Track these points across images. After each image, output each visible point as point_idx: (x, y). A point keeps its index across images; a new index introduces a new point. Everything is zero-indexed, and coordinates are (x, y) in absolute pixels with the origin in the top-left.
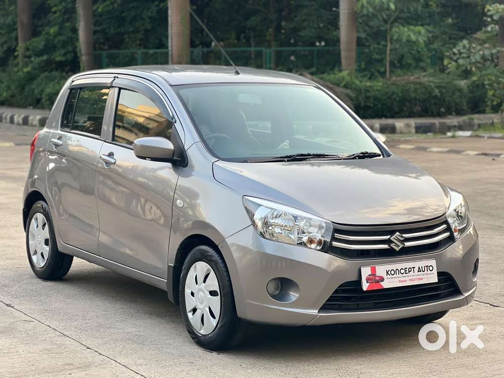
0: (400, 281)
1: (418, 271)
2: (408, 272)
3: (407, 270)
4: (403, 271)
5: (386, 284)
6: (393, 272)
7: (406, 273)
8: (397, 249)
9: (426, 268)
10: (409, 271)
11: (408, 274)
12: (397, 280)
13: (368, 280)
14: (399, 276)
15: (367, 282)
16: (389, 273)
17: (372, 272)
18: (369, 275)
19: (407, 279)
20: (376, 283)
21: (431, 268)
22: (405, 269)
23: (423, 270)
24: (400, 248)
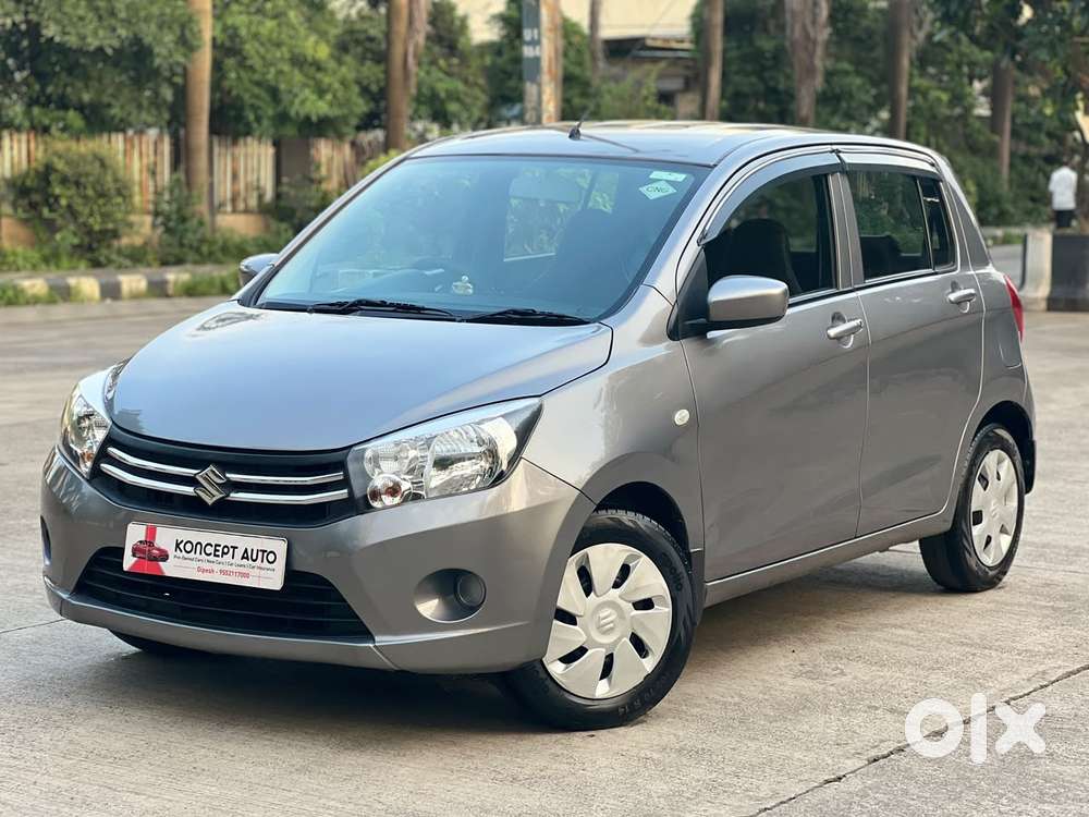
0: (199, 569)
1: (243, 558)
2: (220, 553)
3: (220, 549)
4: (210, 550)
5: (170, 569)
6: (189, 547)
7: (215, 555)
8: (210, 501)
9: (260, 554)
10: (223, 553)
11: (219, 559)
12: (195, 564)
13: (135, 551)
14: (200, 557)
15: (134, 555)
16: (181, 546)
17: (146, 537)
18: (141, 542)
19: (217, 568)
20: (149, 560)
21: (271, 558)
22: (216, 545)
23: (254, 557)
24: (214, 499)
